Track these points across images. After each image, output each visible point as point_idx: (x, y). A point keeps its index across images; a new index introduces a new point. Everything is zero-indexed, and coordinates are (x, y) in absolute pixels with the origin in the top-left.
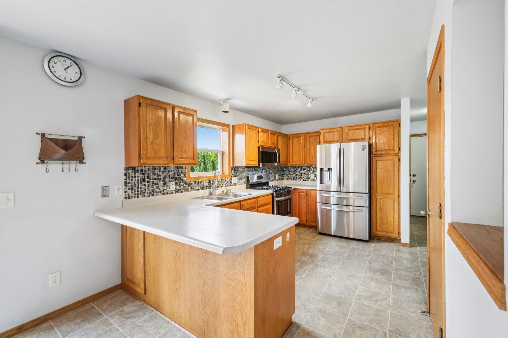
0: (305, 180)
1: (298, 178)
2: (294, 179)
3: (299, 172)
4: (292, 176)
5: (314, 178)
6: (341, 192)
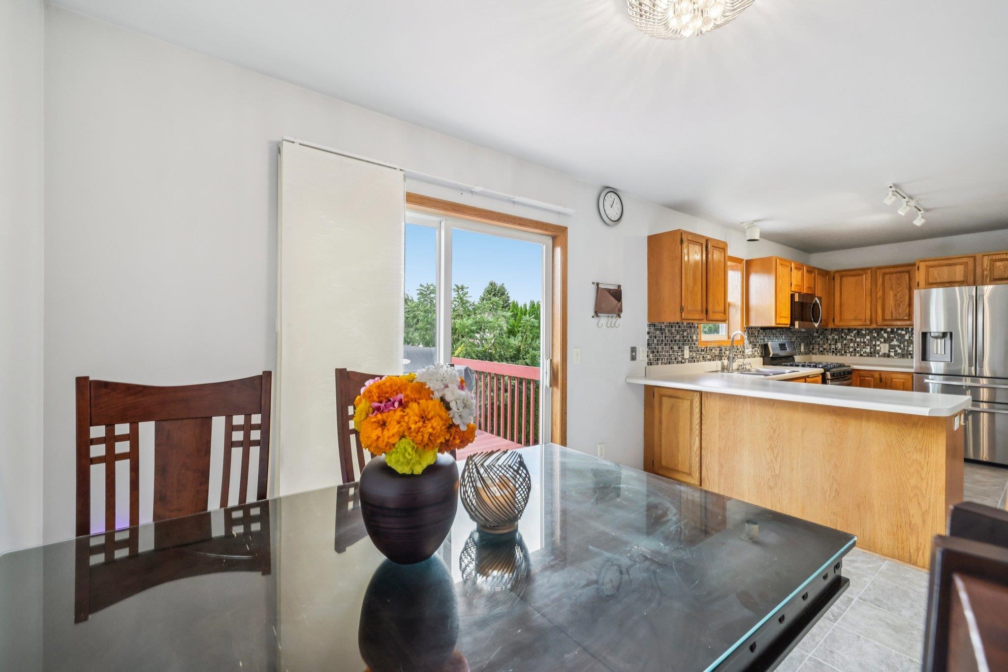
0: (866, 355)
1: (848, 352)
2: (838, 354)
3: (852, 340)
4: (833, 347)
5: (889, 351)
6: (975, 376)
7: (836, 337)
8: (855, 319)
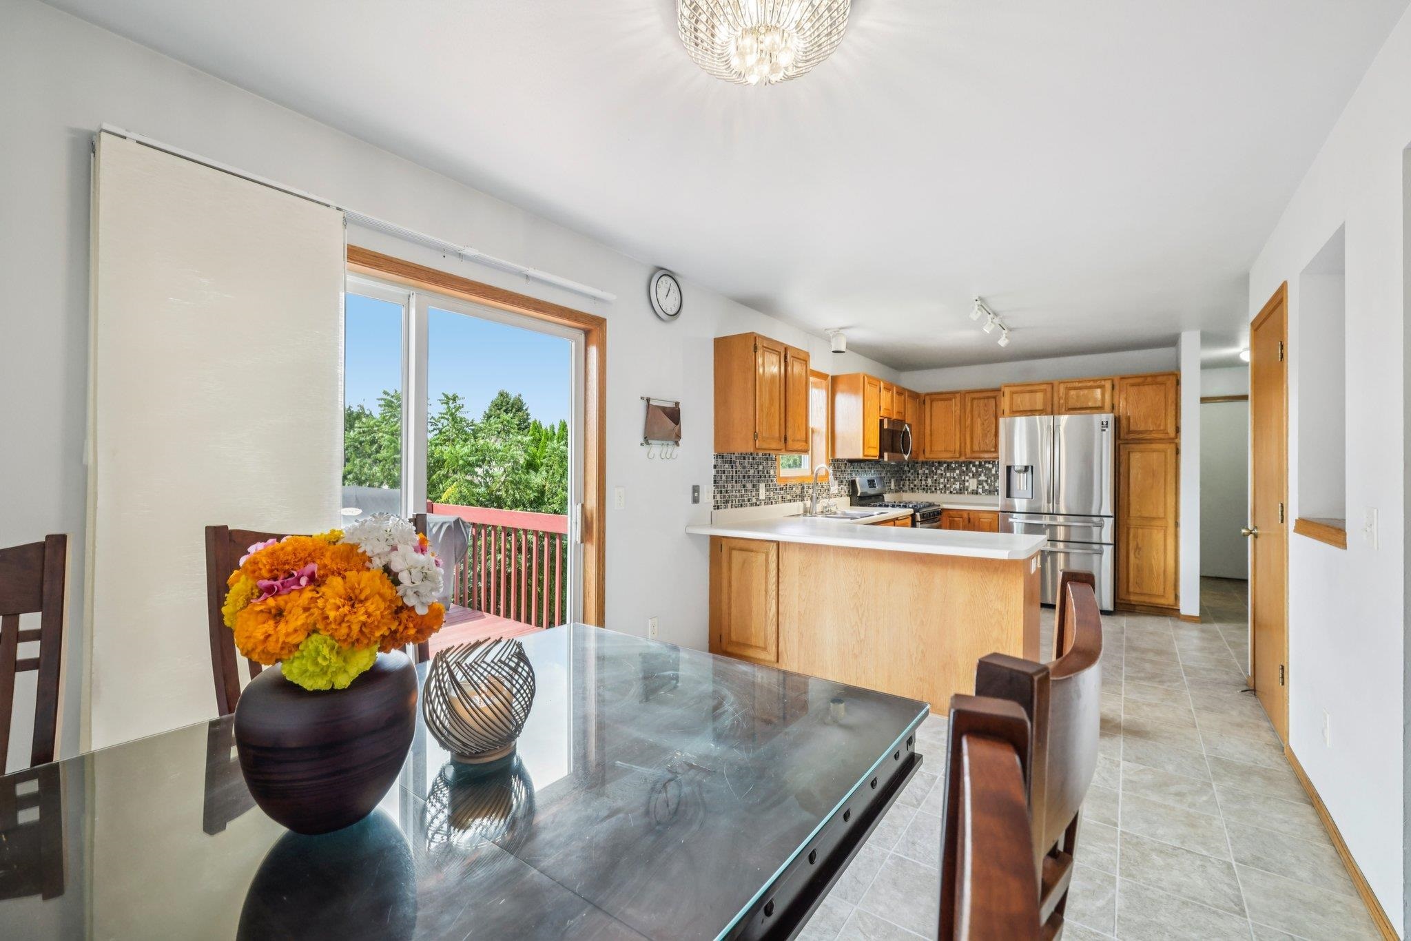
0: (955, 492)
1: (938, 488)
2: (929, 491)
3: (942, 474)
4: (924, 483)
5: (977, 487)
6: (1053, 514)
7: (927, 471)
8: (946, 451)
